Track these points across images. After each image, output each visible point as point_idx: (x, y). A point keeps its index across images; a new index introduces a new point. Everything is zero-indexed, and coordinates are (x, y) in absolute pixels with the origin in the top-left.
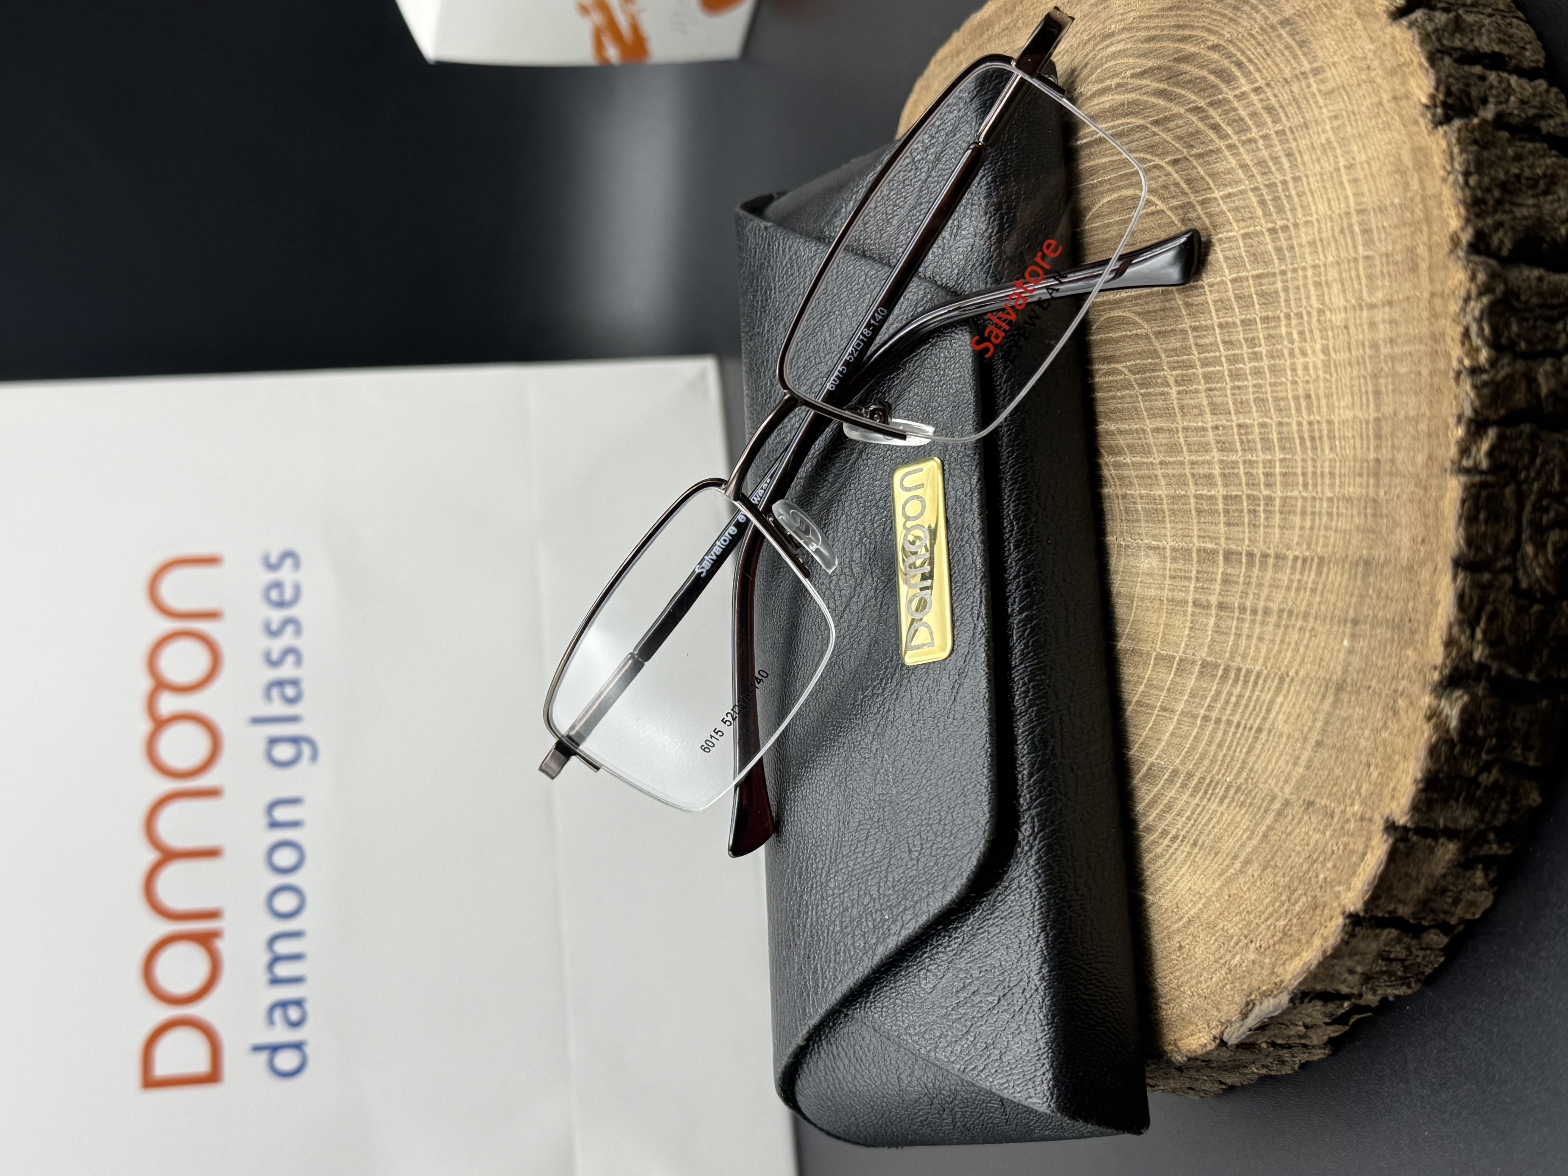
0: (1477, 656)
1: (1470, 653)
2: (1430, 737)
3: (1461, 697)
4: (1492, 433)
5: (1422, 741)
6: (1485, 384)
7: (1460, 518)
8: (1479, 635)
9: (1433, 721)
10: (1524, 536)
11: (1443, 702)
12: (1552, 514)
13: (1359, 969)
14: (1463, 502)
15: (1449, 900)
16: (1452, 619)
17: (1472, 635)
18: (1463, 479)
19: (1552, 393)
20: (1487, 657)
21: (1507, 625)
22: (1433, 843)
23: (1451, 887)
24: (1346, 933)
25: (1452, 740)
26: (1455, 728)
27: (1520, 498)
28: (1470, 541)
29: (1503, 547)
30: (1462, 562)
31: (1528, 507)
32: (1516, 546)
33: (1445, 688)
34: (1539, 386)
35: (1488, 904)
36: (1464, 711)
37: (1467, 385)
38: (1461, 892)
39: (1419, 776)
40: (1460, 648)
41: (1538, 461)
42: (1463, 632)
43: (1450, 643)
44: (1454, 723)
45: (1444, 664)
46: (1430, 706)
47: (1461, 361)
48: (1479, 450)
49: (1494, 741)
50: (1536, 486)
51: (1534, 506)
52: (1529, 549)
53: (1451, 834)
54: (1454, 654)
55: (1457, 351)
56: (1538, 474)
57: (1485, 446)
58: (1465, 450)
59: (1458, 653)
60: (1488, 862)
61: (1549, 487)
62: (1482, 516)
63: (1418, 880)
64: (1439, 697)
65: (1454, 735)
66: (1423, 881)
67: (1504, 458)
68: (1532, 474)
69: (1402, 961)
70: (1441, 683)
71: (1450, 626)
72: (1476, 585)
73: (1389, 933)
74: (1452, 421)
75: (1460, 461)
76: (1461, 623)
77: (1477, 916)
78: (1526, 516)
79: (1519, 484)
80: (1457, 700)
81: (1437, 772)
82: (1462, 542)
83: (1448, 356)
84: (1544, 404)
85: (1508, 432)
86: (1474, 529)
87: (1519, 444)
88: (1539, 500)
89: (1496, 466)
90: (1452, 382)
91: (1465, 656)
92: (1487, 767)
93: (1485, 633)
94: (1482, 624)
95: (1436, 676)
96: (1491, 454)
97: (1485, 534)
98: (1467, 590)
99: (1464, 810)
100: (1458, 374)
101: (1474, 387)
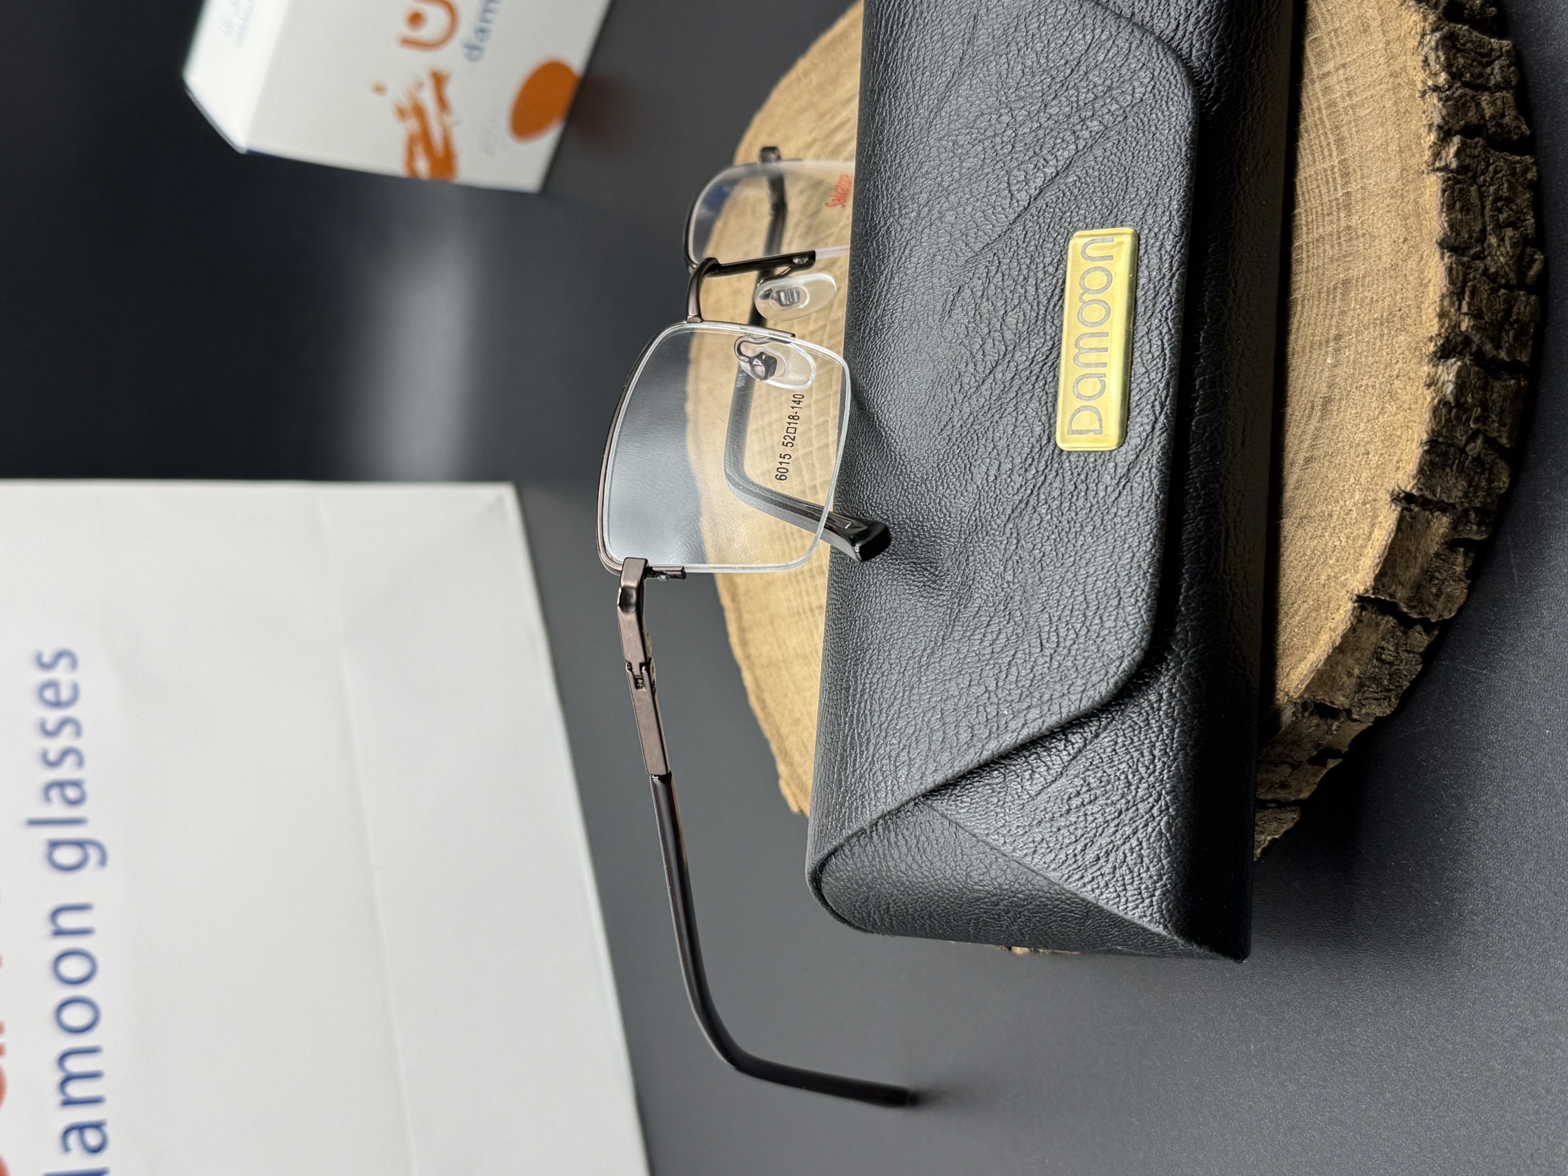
0: (1464, 327)
1: (1458, 325)
2: (1433, 399)
3: (1455, 363)
4: (1456, 140)
5: (1426, 404)
6: (1448, 99)
7: (1442, 204)
8: (1465, 308)
9: (1432, 388)
10: (1488, 228)
11: (1440, 367)
12: (1505, 215)
13: (1356, 672)
14: (1444, 191)
15: (1434, 590)
16: (1444, 290)
17: (1459, 308)
18: (1440, 174)
19: (1492, 117)
20: (1473, 327)
21: (1485, 301)
22: (1430, 516)
23: (1437, 574)
24: (1356, 617)
25: (1450, 403)
26: (1451, 393)
27: (1482, 196)
28: (1452, 226)
29: (1475, 235)
30: (1445, 245)
31: (1488, 207)
32: (1482, 238)
33: (1439, 358)
34: (1483, 110)
35: (1461, 601)
36: (1458, 375)
37: (1433, 99)
38: (1443, 582)
39: (1425, 437)
40: (1451, 320)
41: (1491, 168)
42: (1452, 304)
43: (1442, 315)
44: (1450, 388)
45: (1439, 335)
46: (1429, 374)
47: (1424, 82)
48: (1448, 154)
49: (1479, 410)
50: (1492, 189)
51: (1492, 204)
52: (1493, 240)
53: (1444, 508)
54: (1447, 325)
55: (1419, 77)
56: (1492, 179)
57: (1453, 150)
58: (1437, 155)
59: (1449, 324)
60: (1468, 545)
61: (1501, 193)
62: (1458, 205)
63: (1415, 558)
64: (1436, 366)
65: (1450, 398)
66: (1420, 560)
67: (1467, 161)
68: (1488, 179)
69: (1391, 664)
70: (1435, 353)
71: (1443, 297)
72: (1459, 263)
73: (1387, 622)
74: (1423, 131)
75: (1433, 164)
76: (1451, 294)
77: (1453, 614)
78: (1488, 212)
79: (1480, 187)
80: (1452, 365)
81: (1439, 434)
82: (1446, 225)
83: (1412, 83)
84: (1489, 125)
85: (1468, 141)
86: (1453, 216)
87: (1476, 152)
88: (1496, 201)
89: (1463, 169)
90: (1419, 101)
91: (1455, 326)
92: (1472, 438)
93: (1469, 304)
94: (1467, 298)
95: (1432, 348)
96: (1458, 154)
97: (1461, 220)
98: (1454, 266)
99: (1456, 479)
100: (1423, 94)
101: (1440, 99)
